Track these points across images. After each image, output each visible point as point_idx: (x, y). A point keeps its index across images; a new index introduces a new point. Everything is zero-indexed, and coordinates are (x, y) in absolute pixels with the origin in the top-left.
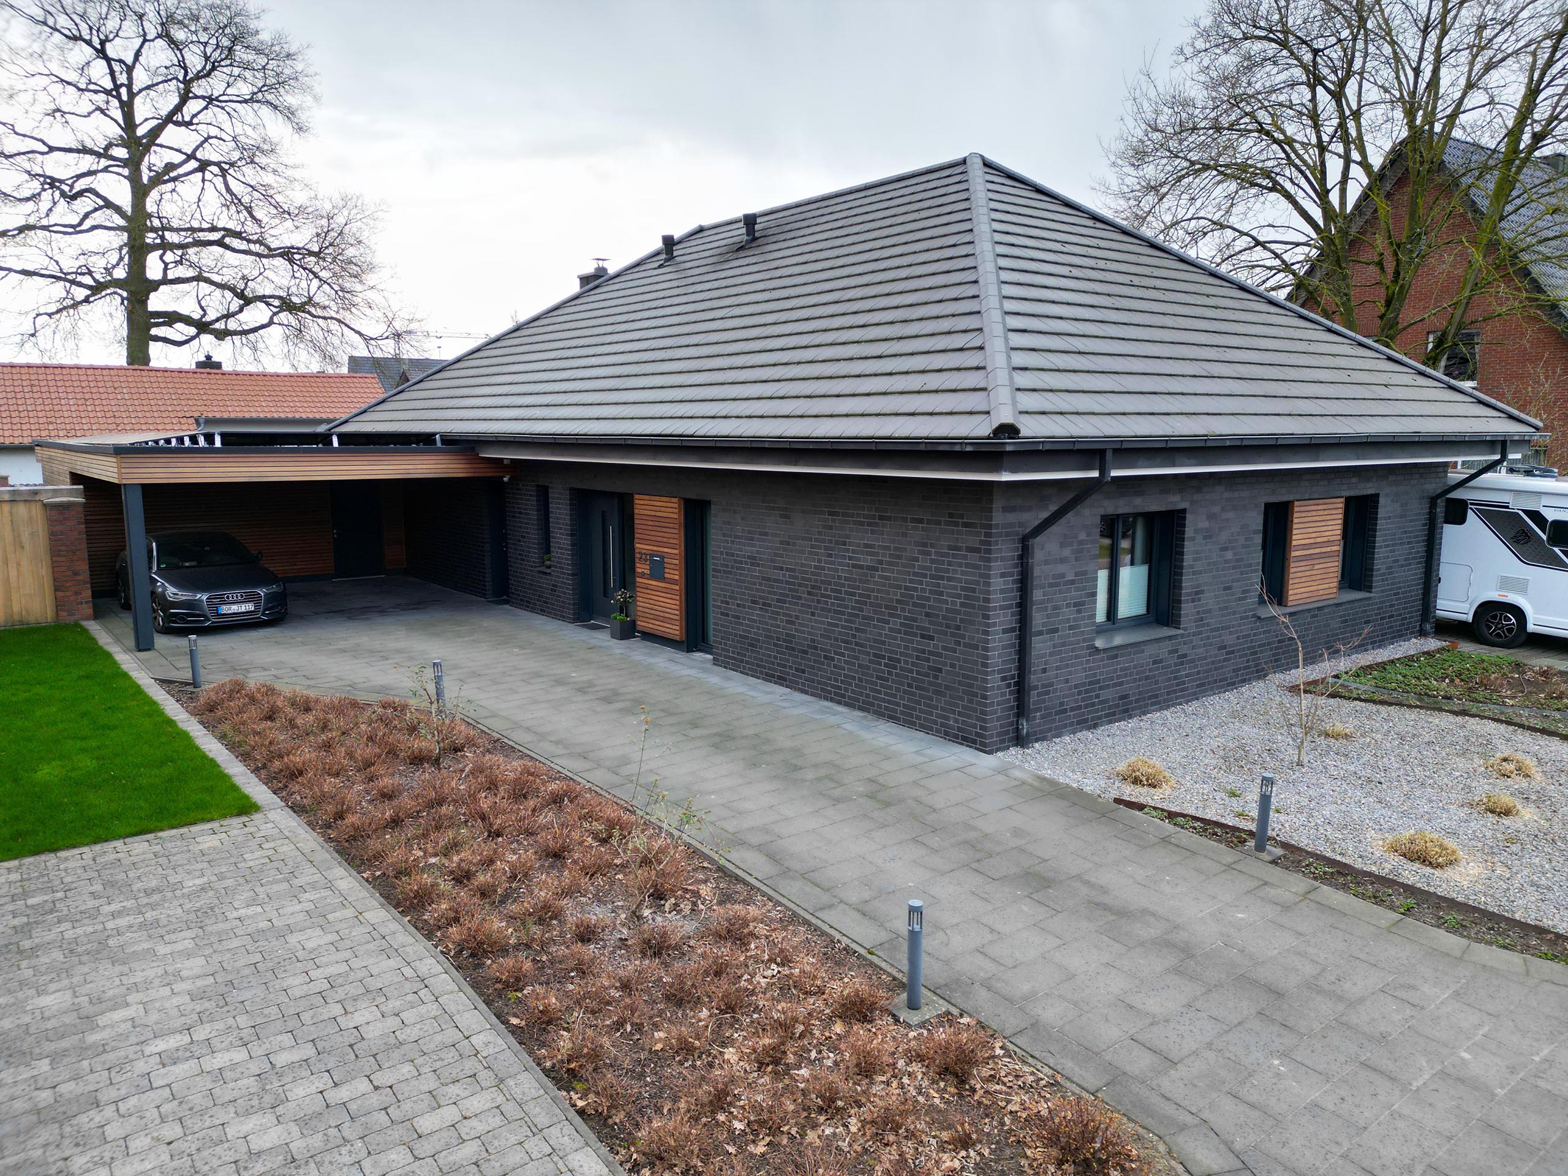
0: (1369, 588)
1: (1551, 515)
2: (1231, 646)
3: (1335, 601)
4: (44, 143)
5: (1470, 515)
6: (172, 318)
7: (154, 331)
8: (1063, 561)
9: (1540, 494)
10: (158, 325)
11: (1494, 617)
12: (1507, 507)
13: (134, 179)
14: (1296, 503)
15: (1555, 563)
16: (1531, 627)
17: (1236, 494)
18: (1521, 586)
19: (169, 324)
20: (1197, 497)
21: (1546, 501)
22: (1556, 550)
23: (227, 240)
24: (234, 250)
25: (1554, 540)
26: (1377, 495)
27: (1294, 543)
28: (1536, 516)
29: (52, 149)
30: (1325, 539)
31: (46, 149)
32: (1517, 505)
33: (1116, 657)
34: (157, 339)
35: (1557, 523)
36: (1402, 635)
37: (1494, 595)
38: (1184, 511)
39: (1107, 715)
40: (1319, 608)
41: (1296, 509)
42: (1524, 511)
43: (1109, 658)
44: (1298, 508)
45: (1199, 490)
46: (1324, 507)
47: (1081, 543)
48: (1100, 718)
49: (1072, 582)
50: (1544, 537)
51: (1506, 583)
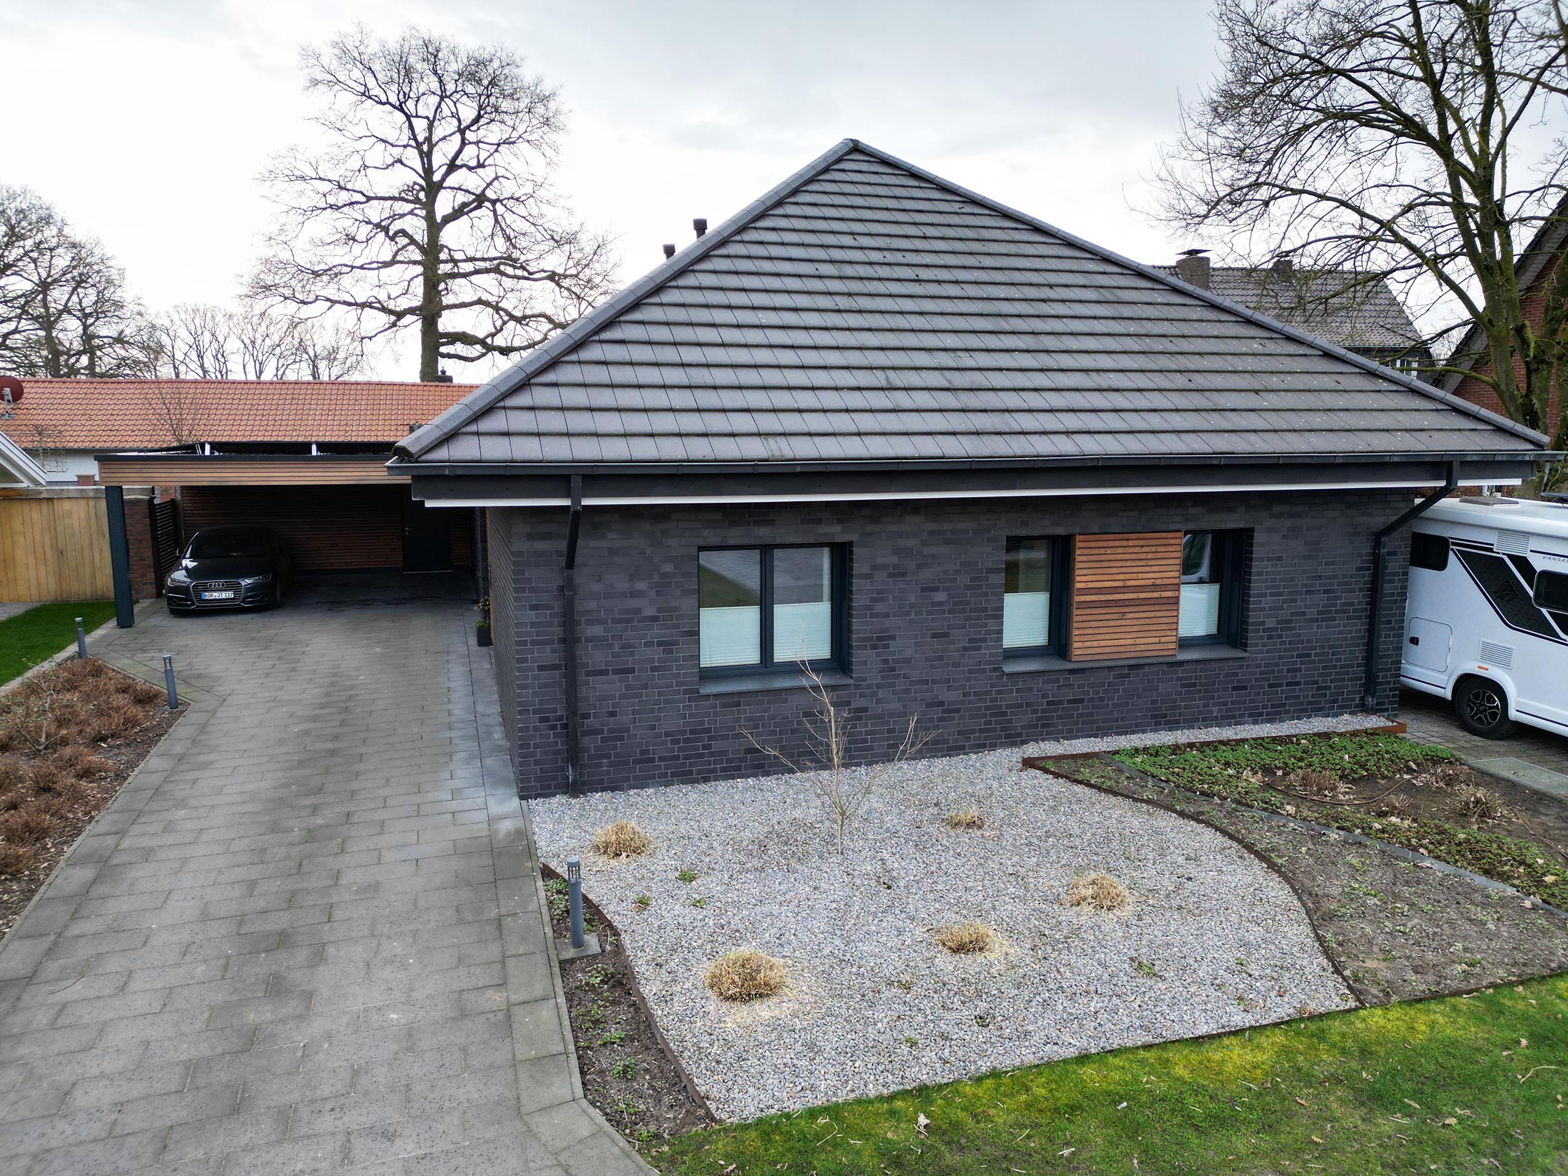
0: (1244, 646)
1: (1540, 564)
2: (949, 703)
3: (1170, 660)
4: (363, 194)
5: (1452, 559)
6: (455, 338)
7: (443, 349)
8: (635, 594)
9: (1527, 534)
10: (444, 344)
11: (1477, 696)
12: (1491, 550)
13: (430, 217)
14: (1078, 538)
15: (1542, 629)
16: (1513, 714)
17: (947, 526)
18: (1502, 656)
19: (452, 343)
20: (869, 528)
21: (1534, 544)
22: (1544, 611)
23: (502, 268)
24: (508, 276)
25: (1544, 598)
26: (1252, 530)
27: (1078, 586)
28: (1522, 563)
29: (369, 199)
30: (1149, 582)
31: (363, 199)
32: (1503, 548)
33: (738, 704)
34: (444, 356)
35: (1549, 576)
36: (1320, 709)
37: (1472, 667)
38: (851, 544)
39: (723, 770)
40: (1131, 667)
41: (1079, 545)
42: (1510, 556)
43: (723, 706)
44: (1080, 543)
45: (876, 520)
46: (1141, 543)
47: (664, 575)
48: (714, 771)
49: (654, 619)
50: (1531, 593)
51: (1490, 652)
